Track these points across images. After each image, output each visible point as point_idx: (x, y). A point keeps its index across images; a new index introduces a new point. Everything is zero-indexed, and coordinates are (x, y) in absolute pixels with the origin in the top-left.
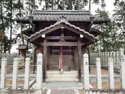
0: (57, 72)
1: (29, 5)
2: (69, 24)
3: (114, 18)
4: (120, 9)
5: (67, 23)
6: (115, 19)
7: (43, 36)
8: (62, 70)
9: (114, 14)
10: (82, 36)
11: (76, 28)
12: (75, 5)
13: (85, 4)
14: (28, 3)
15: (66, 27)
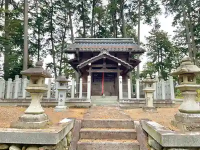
0: (99, 97)
1: (61, 27)
2: (109, 55)
3: (175, 41)
4: (184, 29)
5: (108, 54)
6: (176, 43)
7: (90, 64)
8: (104, 95)
9: (176, 36)
10: (119, 64)
11: (115, 58)
12: (121, 25)
13: (135, 24)
14: (59, 24)
15: (108, 58)
